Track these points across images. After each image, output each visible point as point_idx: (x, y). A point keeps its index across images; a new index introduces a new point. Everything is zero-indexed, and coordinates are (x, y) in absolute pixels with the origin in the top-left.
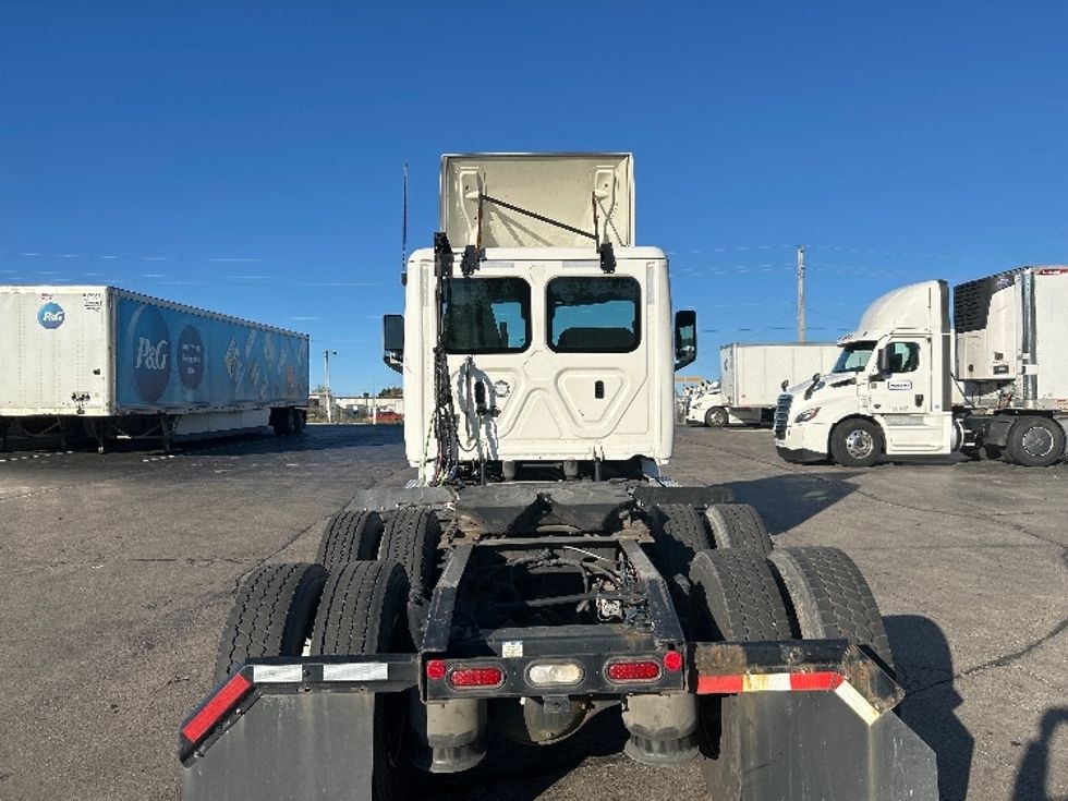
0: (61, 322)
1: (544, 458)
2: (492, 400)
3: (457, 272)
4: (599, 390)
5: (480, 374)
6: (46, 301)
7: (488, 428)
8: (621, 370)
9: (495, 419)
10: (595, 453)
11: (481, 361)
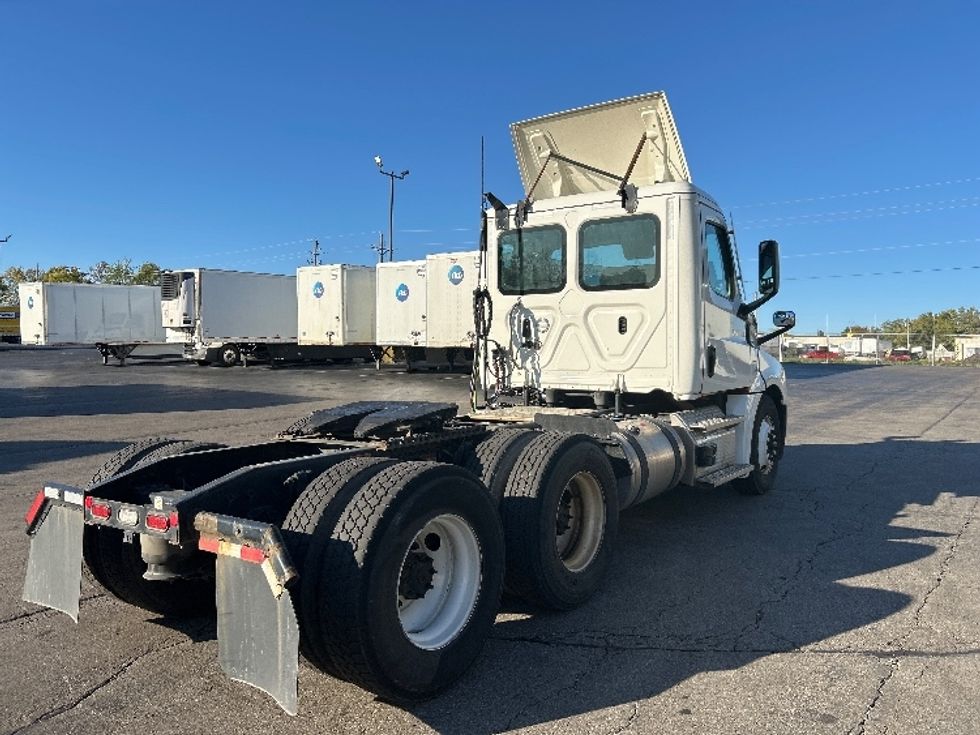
0: (461, 280)
1: (576, 388)
2: (536, 335)
3: (512, 225)
4: (622, 326)
5: (527, 312)
6: (452, 265)
7: (534, 359)
8: (641, 306)
9: (538, 352)
10: (617, 385)
11: (528, 301)
